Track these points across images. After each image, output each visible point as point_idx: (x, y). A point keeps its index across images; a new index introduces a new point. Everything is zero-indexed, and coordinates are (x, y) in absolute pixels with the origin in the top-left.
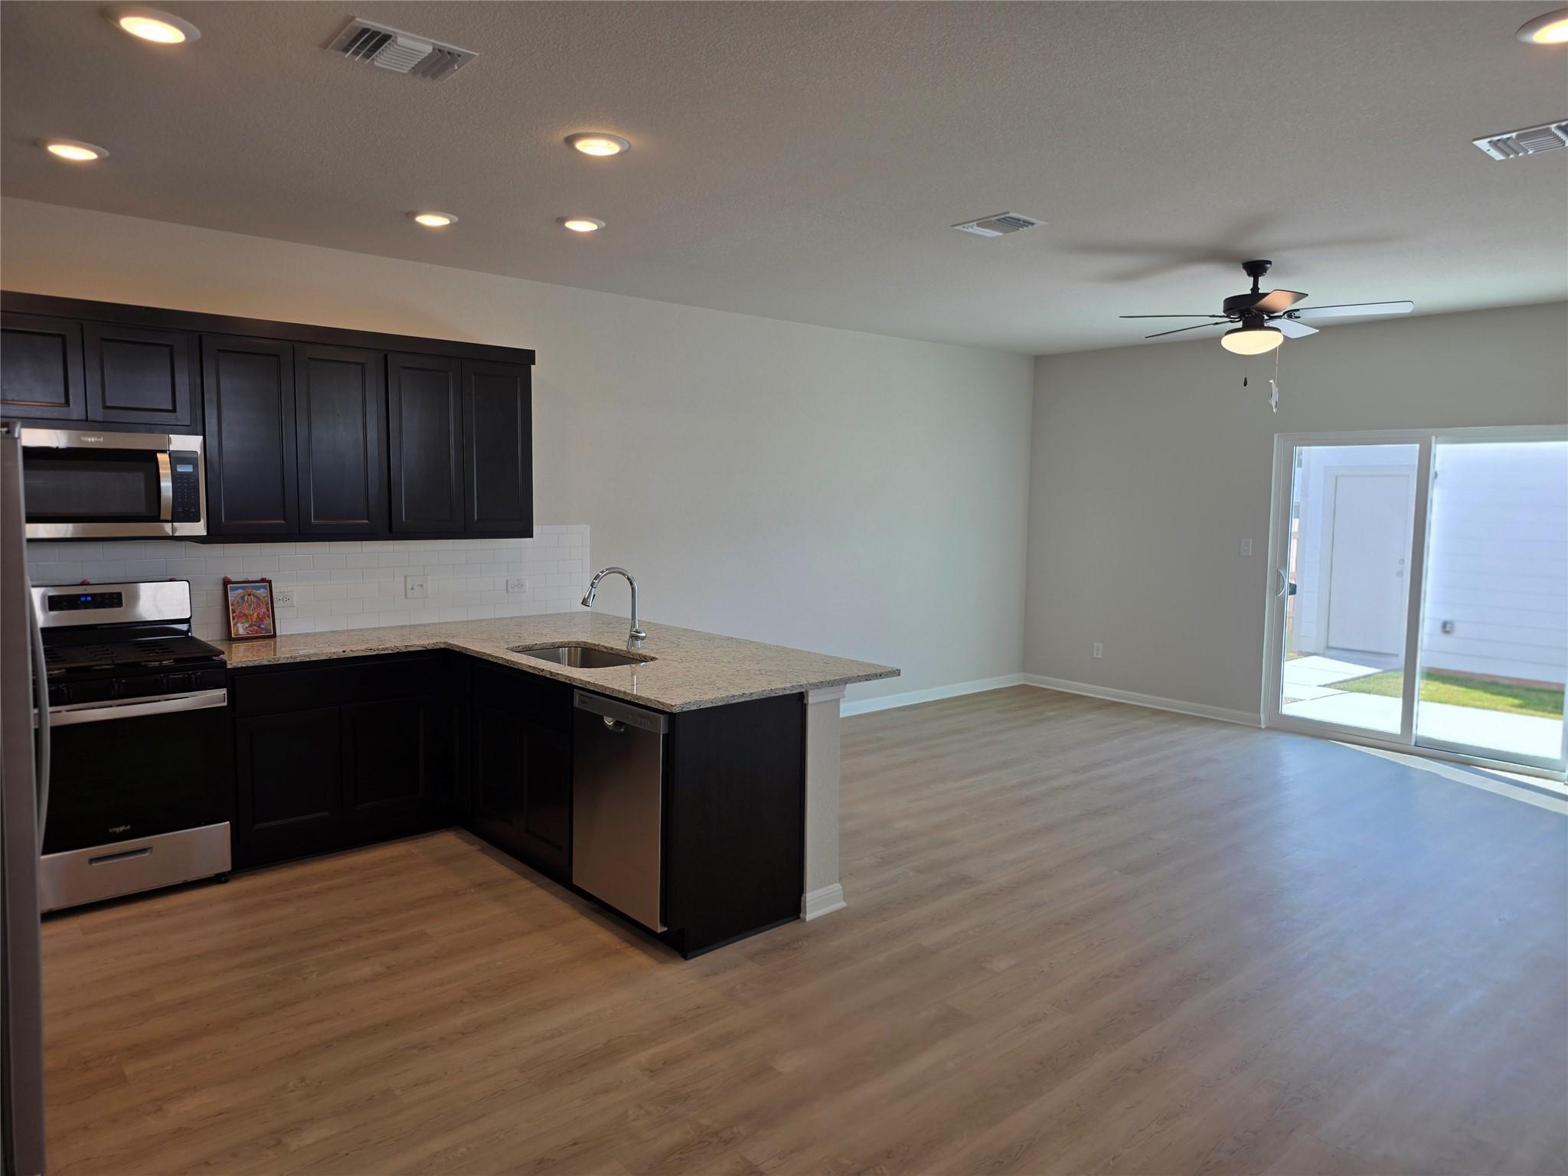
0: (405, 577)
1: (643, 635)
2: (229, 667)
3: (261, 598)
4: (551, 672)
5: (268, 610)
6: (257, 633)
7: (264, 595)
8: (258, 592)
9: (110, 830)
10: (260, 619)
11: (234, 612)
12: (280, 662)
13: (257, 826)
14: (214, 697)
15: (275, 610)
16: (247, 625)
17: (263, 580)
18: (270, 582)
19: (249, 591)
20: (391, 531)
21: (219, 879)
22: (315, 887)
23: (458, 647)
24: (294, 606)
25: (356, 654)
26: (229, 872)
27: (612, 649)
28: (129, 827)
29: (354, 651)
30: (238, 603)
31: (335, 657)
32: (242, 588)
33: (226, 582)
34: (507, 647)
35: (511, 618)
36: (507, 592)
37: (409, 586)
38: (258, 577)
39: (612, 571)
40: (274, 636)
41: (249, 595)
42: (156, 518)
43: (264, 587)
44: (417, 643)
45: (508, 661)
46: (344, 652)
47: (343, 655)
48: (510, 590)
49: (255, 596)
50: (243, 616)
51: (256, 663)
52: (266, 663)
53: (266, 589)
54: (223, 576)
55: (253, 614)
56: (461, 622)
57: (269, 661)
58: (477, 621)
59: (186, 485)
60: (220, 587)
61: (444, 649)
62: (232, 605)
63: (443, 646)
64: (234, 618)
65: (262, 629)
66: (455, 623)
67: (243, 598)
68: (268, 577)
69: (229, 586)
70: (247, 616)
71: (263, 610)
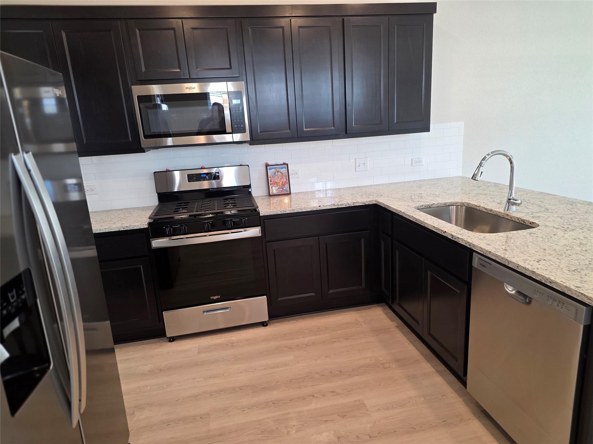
0: (355, 159)
1: (519, 202)
2: (261, 215)
3: (284, 174)
4: (452, 235)
5: (286, 179)
6: (282, 192)
7: (285, 172)
8: (282, 170)
9: (211, 298)
10: (283, 184)
11: (271, 181)
12: (287, 212)
13: (279, 299)
14: (254, 232)
15: (290, 179)
16: (277, 188)
17: (284, 164)
18: (287, 165)
19: (278, 170)
20: (346, 133)
21: (264, 324)
22: (306, 340)
23: (384, 204)
24: (300, 178)
25: (326, 208)
26: (268, 321)
27: (491, 210)
28: (219, 297)
29: (325, 206)
30: (273, 176)
31: (315, 209)
32: (275, 168)
33: (267, 165)
34: (415, 206)
35: (414, 181)
36: (412, 166)
37: (357, 165)
38: (282, 163)
39: (495, 153)
40: (290, 194)
41: (278, 172)
42: (224, 132)
43: (285, 168)
44: (360, 201)
45: (417, 220)
46: (320, 206)
47: (319, 209)
48: (414, 164)
49: (280, 172)
50: (275, 183)
51: (275, 213)
52: (279, 213)
53: (286, 169)
54: (265, 162)
55: (280, 182)
56: (385, 184)
57: (281, 212)
58: (394, 183)
59: (237, 112)
60: (265, 168)
61: (376, 204)
62: (270, 177)
63: (374, 203)
64: (271, 185)
65: (285, 190)
66: (382, 185)
67: (275, 173)
68: (287, 162)
69: (268, 167)
70: (277, 183)
71: (285, 180)
